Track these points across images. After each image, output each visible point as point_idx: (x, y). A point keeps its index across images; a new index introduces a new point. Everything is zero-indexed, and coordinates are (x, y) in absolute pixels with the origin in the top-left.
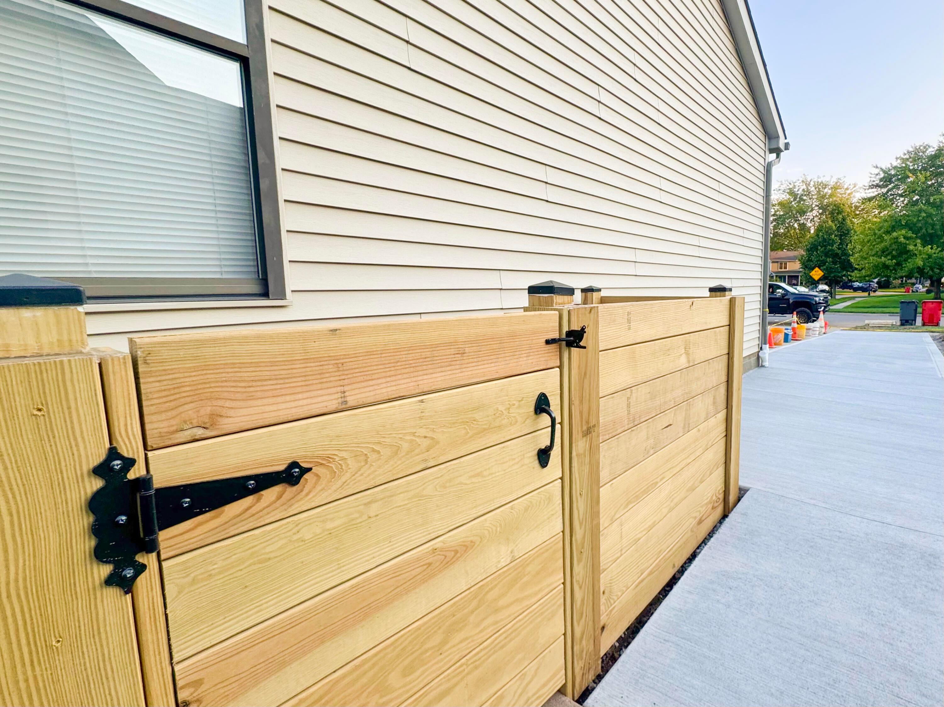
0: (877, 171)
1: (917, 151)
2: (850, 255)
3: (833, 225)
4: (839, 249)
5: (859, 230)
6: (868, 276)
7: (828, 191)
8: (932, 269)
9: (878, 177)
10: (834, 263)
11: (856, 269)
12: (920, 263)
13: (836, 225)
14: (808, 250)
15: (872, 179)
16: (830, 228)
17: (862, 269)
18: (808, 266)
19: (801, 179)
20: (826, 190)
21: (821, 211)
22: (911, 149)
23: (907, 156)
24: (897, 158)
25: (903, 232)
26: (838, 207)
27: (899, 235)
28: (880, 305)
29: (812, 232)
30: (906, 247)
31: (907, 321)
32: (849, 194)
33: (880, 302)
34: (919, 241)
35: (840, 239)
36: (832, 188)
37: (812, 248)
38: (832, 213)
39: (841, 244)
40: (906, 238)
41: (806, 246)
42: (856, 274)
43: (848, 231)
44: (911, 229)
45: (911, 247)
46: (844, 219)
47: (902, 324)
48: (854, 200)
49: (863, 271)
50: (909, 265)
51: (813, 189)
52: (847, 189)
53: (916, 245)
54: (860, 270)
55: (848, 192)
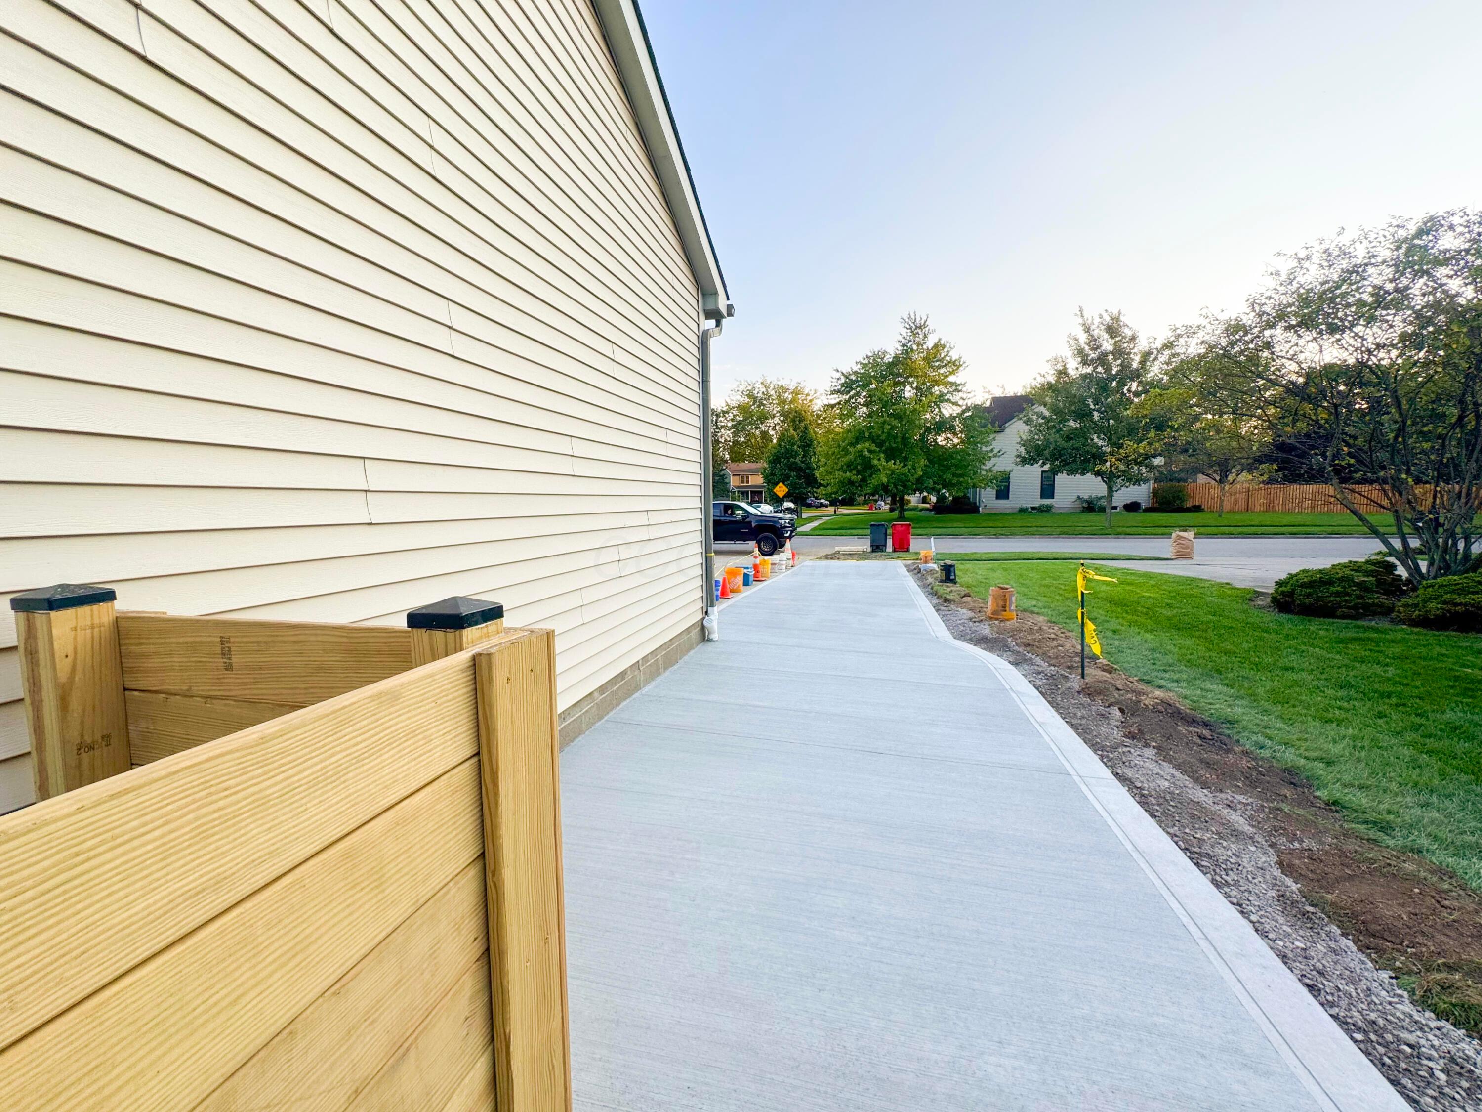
0: (838, 375)
1: (876, 356)
2: (814, 469)
3: (795, 434)
4: (803, 462)
5: (822, 440)
6: (834, 493)
7: (788, 396)
8: (895, 486)
9: (840, 382)
10: (799, 478)
11: (821, 485)
12: (885, 480)
13: (798, 435)
14: (770, 462)
15: (834, 384)
16: (792, 437)
17: (828, 485)
18: (771, 480)
19: (760, 381)
20: (786, 395)
21: (782, 418)
22: (870, 354)
23: (866, 361)
24: (857, 363)
25: (867, 444)
26: (800, 414)
27: (863, 448)
28: (848, 525)
29: (775, 441)
30: (870, 461)
31: (878, 547)
32: (811, 401)
33: (847, 522)
34: (882, 455)
35: (804, 450)
36: (792, 393)
37: (775, 460)
38: (793, 421)
39: (804, 456)
40: (870, 451)
41: (769, 457)
42: (821, 490)
43: (811, 441)
44: (874, 442)
45: (876, 462)
46: (806, 428)
47: (873, 551)
48: (816, 408)
49: (829, 488)
50: (874, 481)
51: (773, 393)
52: (808, 395)
53: (879, 460)
54: (825, 487)
55: (809, 398)
